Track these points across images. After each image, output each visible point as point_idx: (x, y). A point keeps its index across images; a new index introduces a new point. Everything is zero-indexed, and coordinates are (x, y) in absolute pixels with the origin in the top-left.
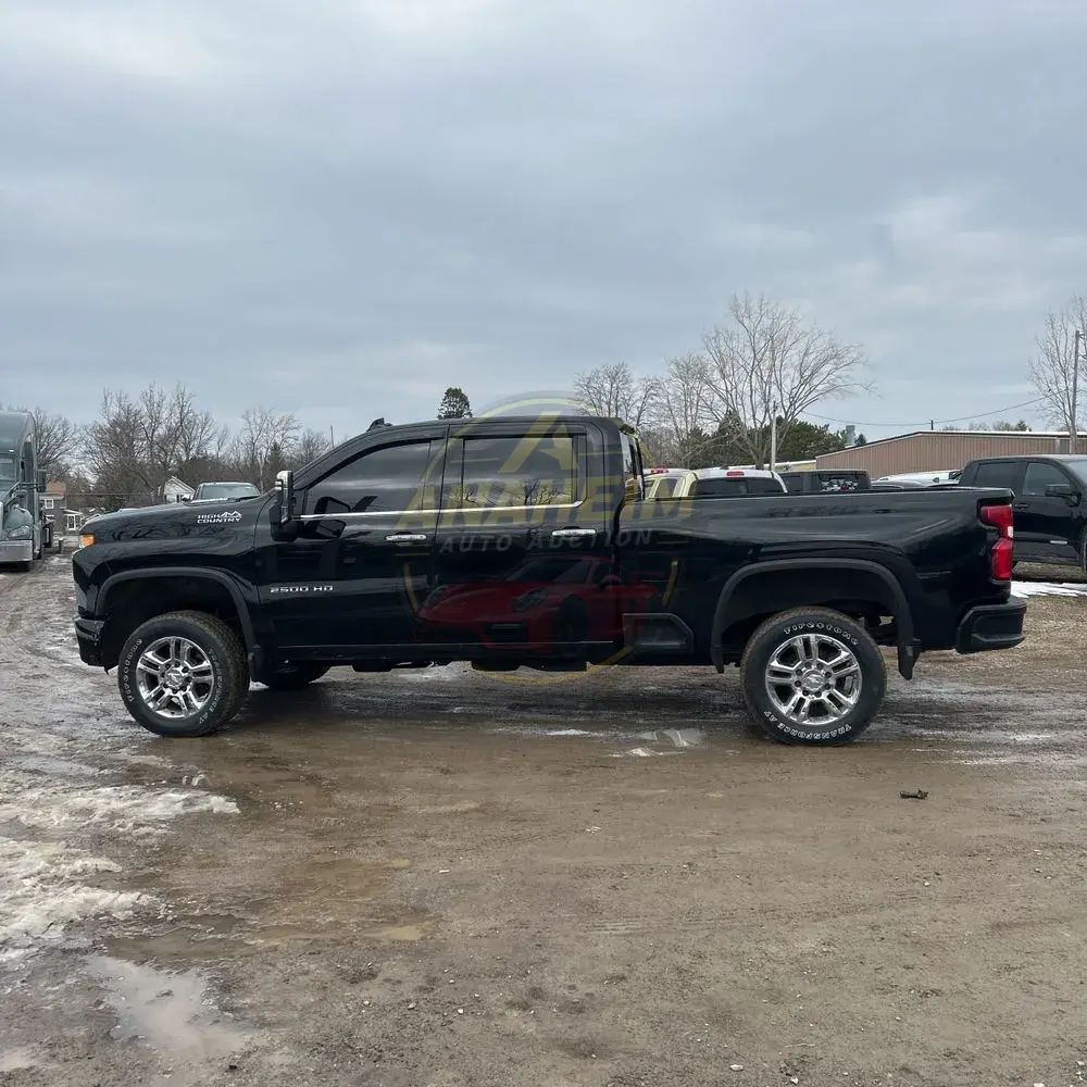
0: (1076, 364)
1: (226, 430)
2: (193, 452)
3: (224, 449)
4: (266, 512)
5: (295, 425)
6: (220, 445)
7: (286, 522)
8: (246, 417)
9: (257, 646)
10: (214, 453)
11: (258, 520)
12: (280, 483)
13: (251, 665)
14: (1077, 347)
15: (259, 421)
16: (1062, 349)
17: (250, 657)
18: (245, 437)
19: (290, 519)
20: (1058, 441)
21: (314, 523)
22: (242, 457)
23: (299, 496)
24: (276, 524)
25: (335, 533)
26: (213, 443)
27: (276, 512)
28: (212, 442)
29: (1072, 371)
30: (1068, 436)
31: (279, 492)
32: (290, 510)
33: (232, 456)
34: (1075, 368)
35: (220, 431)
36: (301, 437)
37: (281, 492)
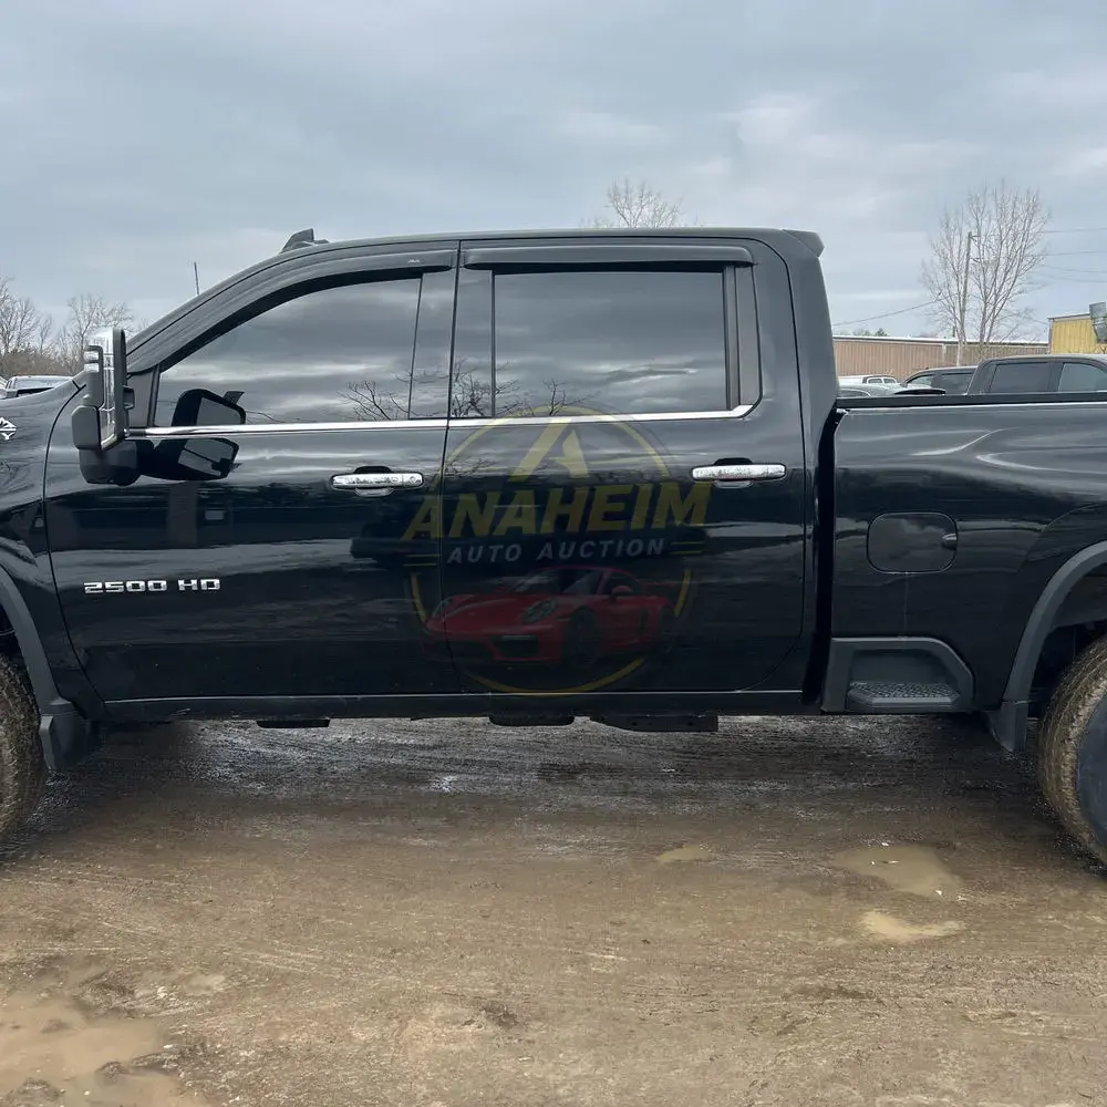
0: (967, 268)
1: (50, 321)
2: (12, 345)
3: (48, 341)
4: (66, 421)
5: (128, 314)
6: (43, 335)
7: (111, 446)
8: (72, 303)
9: (60, 702)
10: (38, 345)
11: (52, 435)
12: (96, 355)
13: (46, 743)
14: (969, 249)
15: (87, 310)
16: (956, 251)
17: (46, 723)
18: (72, 329)
19: (121, 437)
20: (944, 347)
21: (174, 446)
22: (69, 350)
23: (140, 386)
24: (91, 448)
25: (216, 466)
26: (36, 333)
27: (90, 420)
28: (33, 333)
29: (963, 275)
30: (956, 343)
31: (93, 374)
32: (122, 418)
33: (58, 349)
34: (966, 272)
35: (42, 321)
36: (136, 328)
37: (98, 378)
